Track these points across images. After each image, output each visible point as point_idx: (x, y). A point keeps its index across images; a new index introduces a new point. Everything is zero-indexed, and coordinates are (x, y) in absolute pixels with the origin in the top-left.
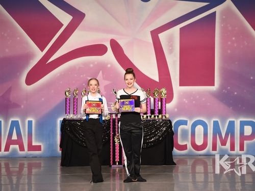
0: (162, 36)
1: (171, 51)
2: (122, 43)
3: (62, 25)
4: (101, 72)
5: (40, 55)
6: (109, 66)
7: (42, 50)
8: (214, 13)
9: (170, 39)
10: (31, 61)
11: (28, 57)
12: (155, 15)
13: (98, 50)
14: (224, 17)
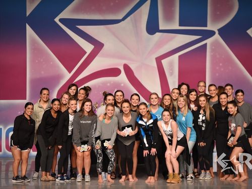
0: (165, 62)
1: (172, 74)
2: (132, 67)
3: (85, 53)
5: (68, 76)
7: (70, 72)
9: (171, 65)
10: (61, 81)
11: (59, 77)
12: (159, 45)
13: (114, 72)
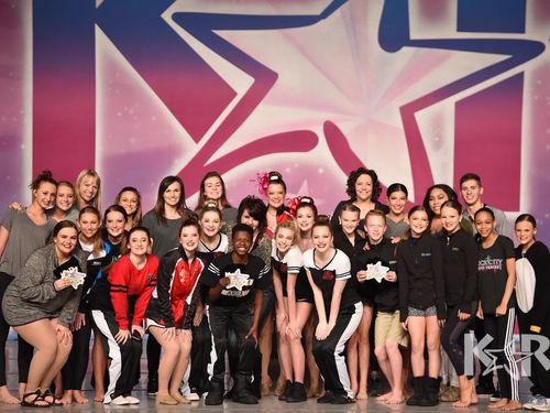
4: (305, 183)
6: (321, 171)
8: (521, 76)
14: (539, 82)
